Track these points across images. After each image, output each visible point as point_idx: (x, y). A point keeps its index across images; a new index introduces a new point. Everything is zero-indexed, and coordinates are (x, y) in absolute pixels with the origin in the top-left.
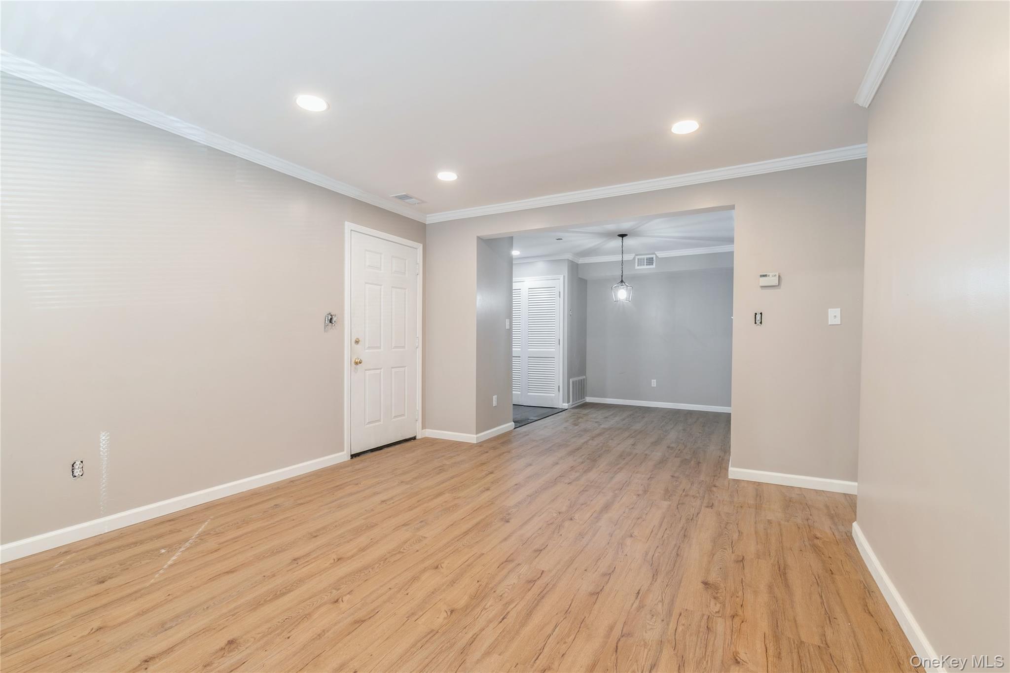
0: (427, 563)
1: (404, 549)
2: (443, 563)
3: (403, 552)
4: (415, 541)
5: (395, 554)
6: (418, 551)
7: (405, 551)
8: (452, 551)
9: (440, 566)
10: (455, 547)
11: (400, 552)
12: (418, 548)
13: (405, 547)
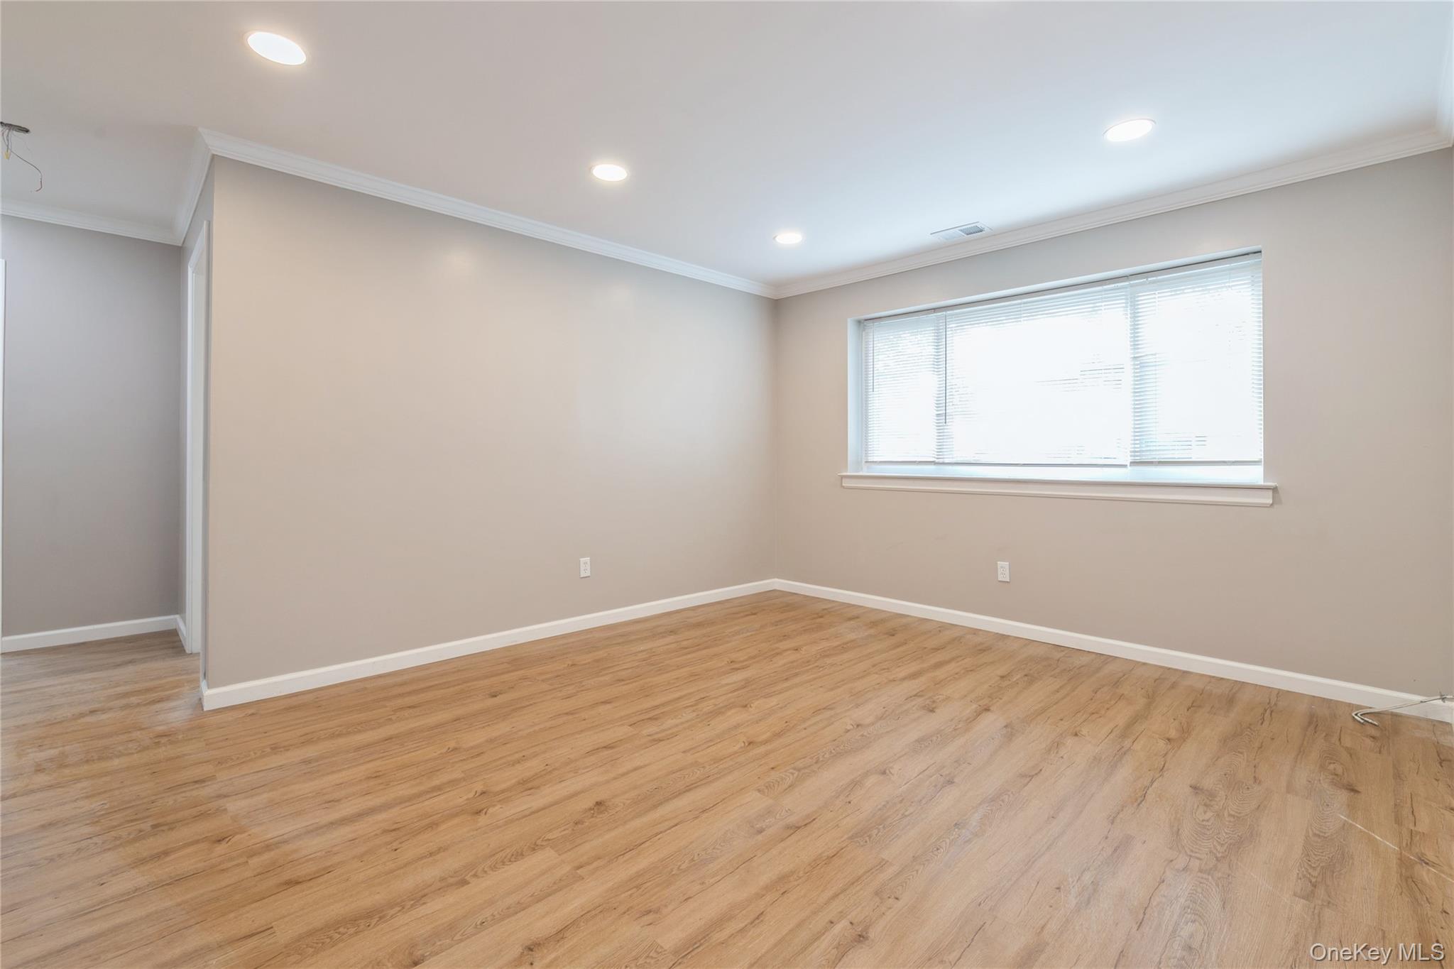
0: (762, 749)
1: (793, 774)
2: (741, 747)
3: (794, 769)
4: (776, 786)
5: (805, 768)
6: (773, 768)
7: (791, 771)
8: (724, 761)
9: (747, 744)
10: (717, 767)
11: (799, 770)
12: (773, 773)
13: (791, 777)
